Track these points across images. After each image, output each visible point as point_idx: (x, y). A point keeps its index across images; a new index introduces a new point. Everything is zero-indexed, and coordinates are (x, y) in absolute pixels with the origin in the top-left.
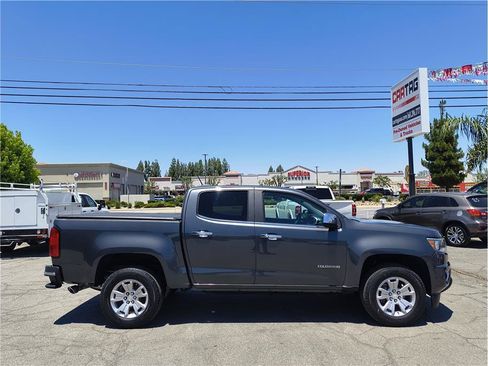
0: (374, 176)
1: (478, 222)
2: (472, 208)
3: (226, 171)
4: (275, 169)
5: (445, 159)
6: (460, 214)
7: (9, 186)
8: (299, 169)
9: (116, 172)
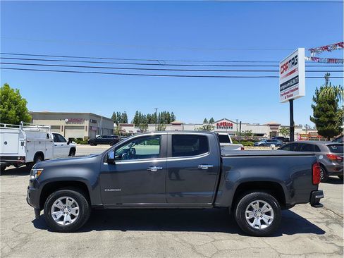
0: (280, 128)
1: (334, 164)
2: (330, 153)
3: (173, 120)
4: (208, 120)
5: (328, 117)
6: (321, 157)
7: (3, 126)
8: (225, 121)
9: (94, 119)
